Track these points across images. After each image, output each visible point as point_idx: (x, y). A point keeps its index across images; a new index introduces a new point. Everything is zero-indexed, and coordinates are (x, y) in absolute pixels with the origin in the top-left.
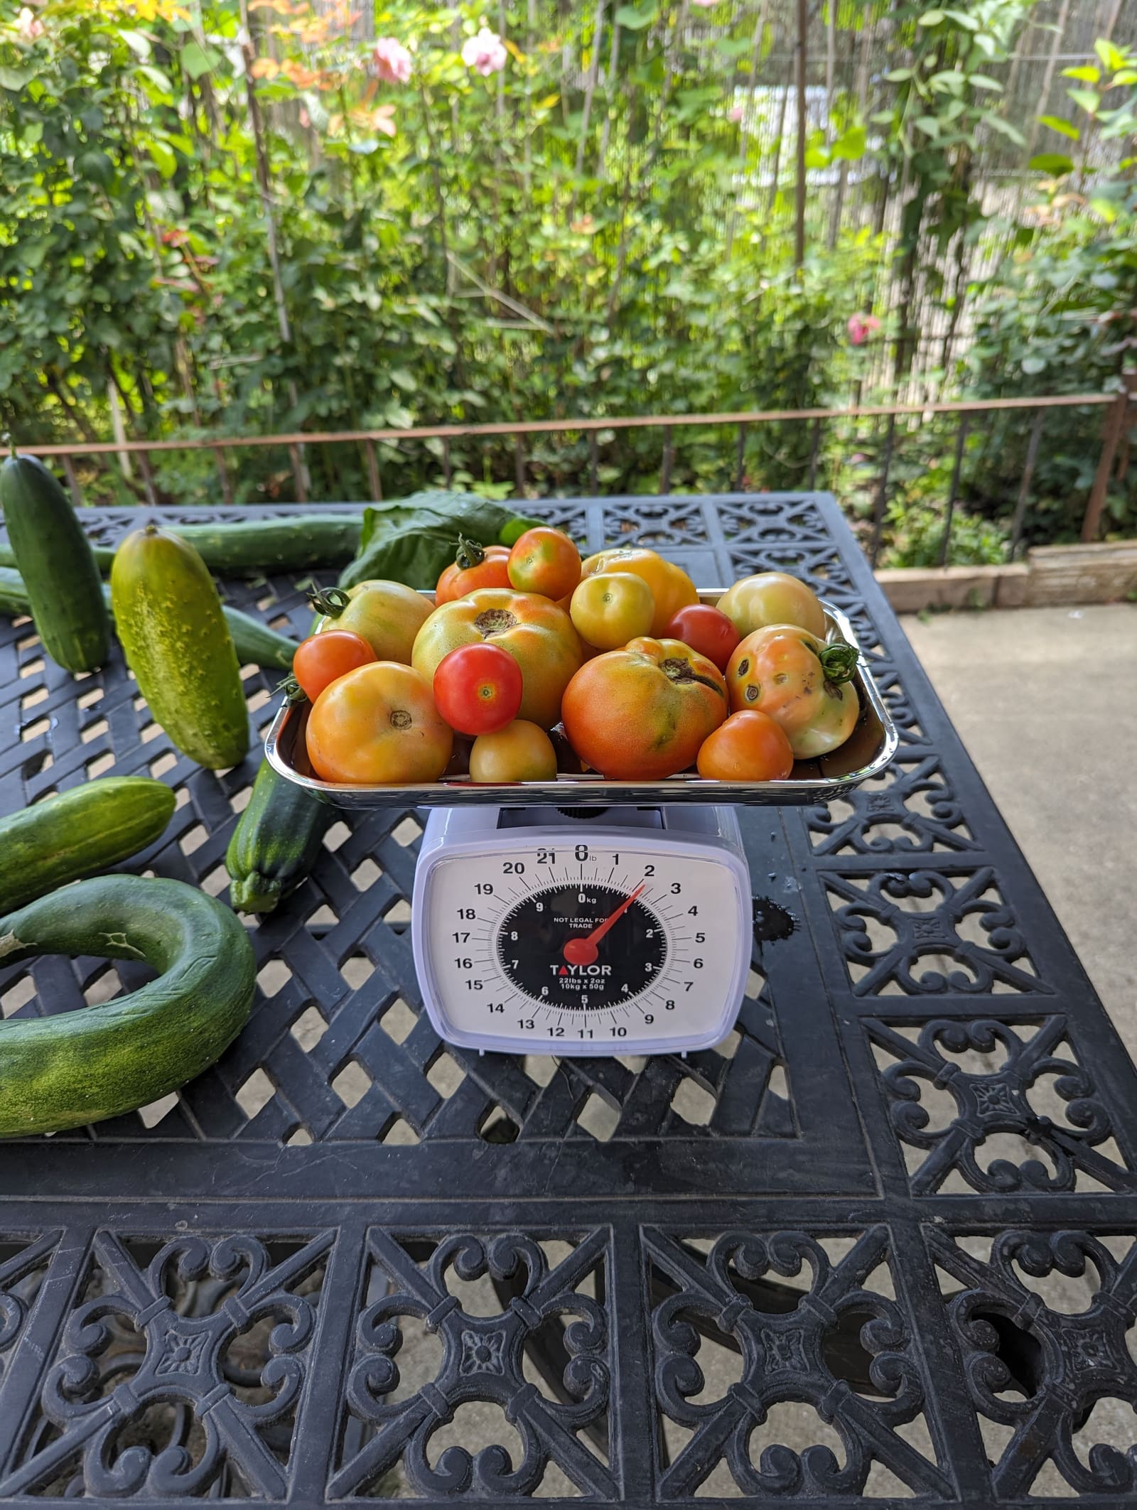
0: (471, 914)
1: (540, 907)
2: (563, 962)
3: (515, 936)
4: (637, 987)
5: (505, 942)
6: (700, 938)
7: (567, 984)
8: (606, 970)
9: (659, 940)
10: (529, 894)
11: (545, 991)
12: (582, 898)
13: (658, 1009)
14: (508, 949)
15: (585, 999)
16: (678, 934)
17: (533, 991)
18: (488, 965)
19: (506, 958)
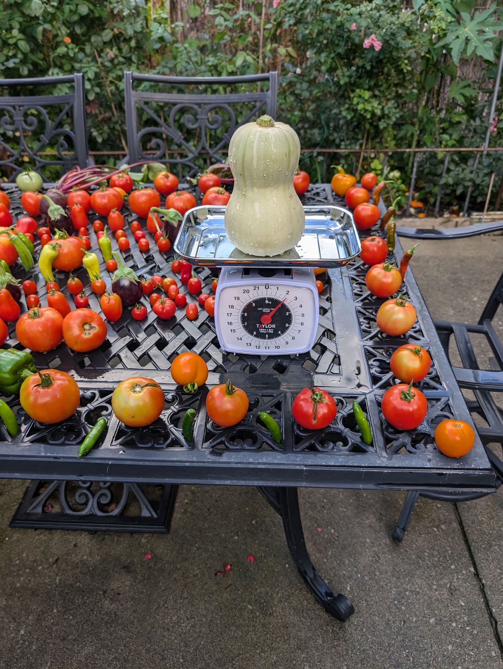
0: (232, 307)
1: (254, 305)
2: (261, 323)
3: (246, 315)
4: (283, 332)
5: (243, 316)
6: (303, 315)
7: (262, 331)
8: (274, 326)
9: (290, 315)
10: (251, 300)
11: (255, 333)
12: (267, 302)
13: (289, 339)
14: (244, 319)
15: (267, 336)
16: (296, 314)
17: (251, 333)
18: (237, 324)
19: (243, 322)
